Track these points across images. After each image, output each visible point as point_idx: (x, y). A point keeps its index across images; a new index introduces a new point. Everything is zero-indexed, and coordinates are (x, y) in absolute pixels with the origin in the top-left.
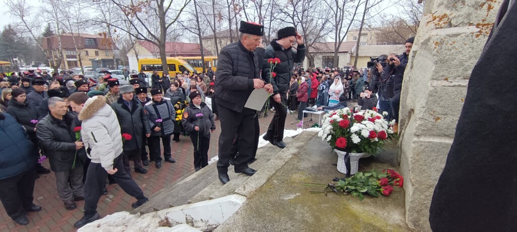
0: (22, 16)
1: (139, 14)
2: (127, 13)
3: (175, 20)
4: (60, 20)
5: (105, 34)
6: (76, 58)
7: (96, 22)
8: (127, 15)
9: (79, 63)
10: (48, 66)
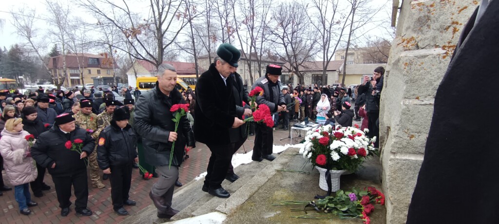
0: (29, 37)
1: (138, 36)
2: (127, 35)
3: (172, 41)
4: (66, 41)
5: (106, 54)
6: (79, 76)
7: (100, 44)
8: (127, 37)
9: (81, 81)
10: (52, 83)
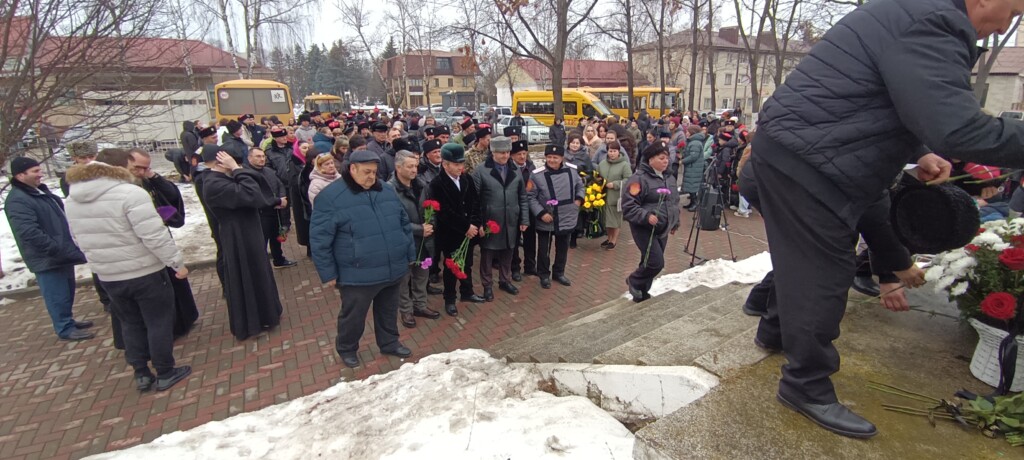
0: (359, 27)
1: (523, 10)
2: (504, 8)
3: (585, 16)
5: (467, 48)
6: (422, 90)
7: (456, 30)
9: (425, 98)
